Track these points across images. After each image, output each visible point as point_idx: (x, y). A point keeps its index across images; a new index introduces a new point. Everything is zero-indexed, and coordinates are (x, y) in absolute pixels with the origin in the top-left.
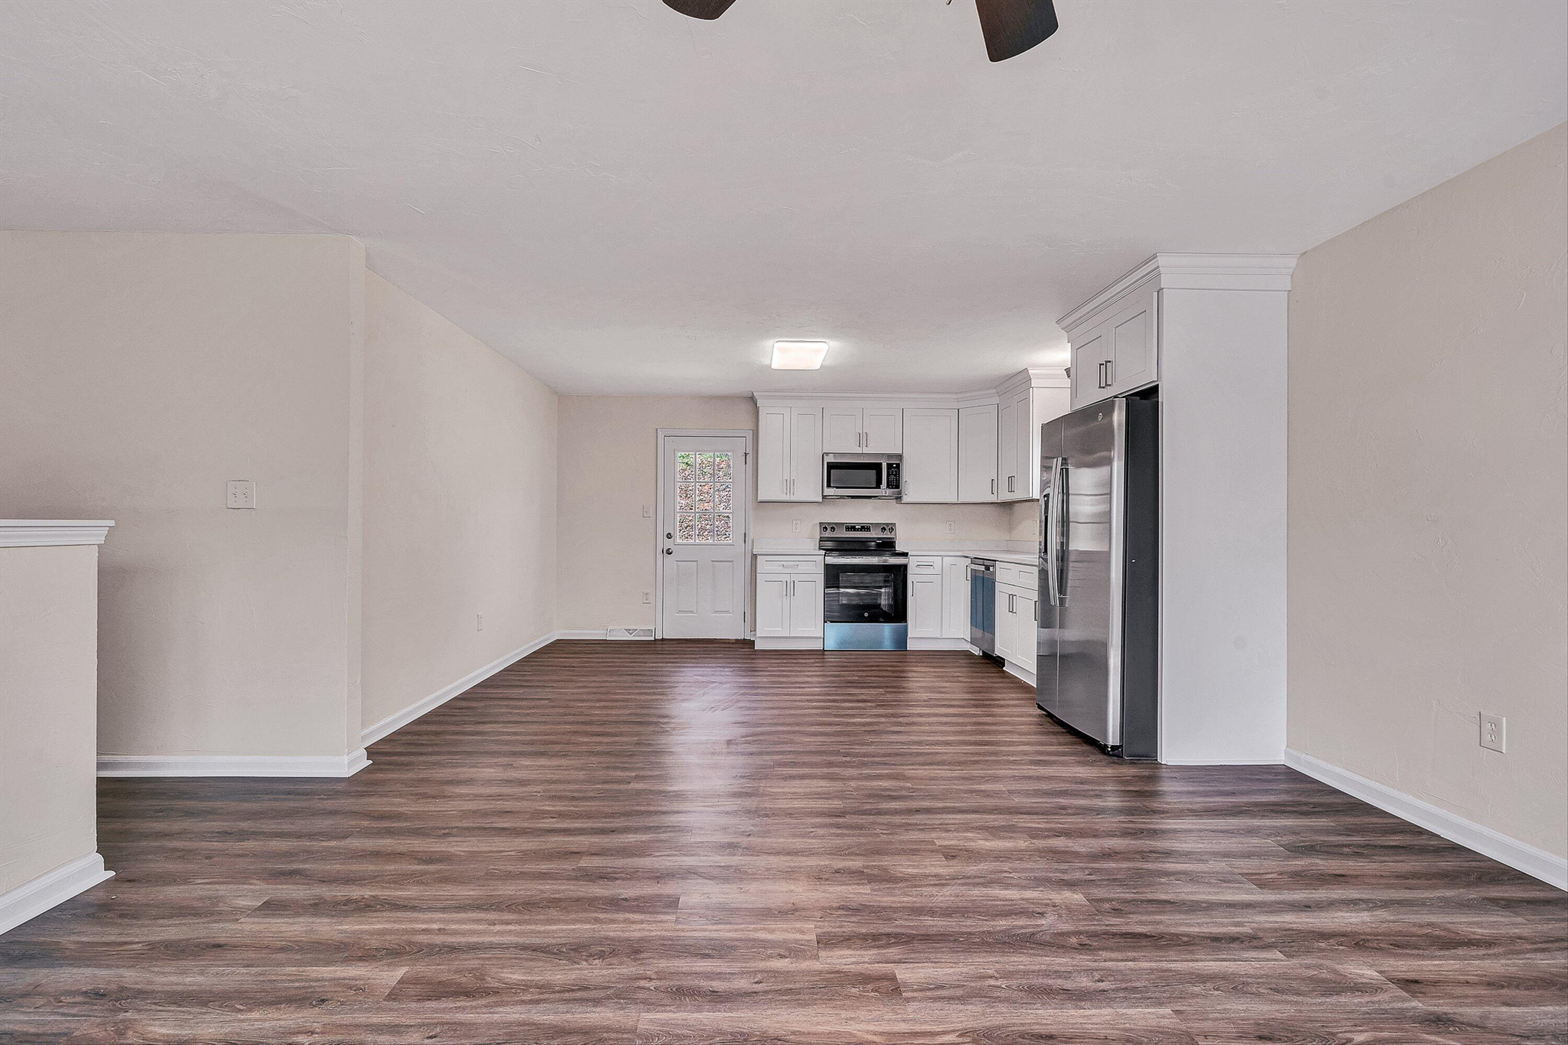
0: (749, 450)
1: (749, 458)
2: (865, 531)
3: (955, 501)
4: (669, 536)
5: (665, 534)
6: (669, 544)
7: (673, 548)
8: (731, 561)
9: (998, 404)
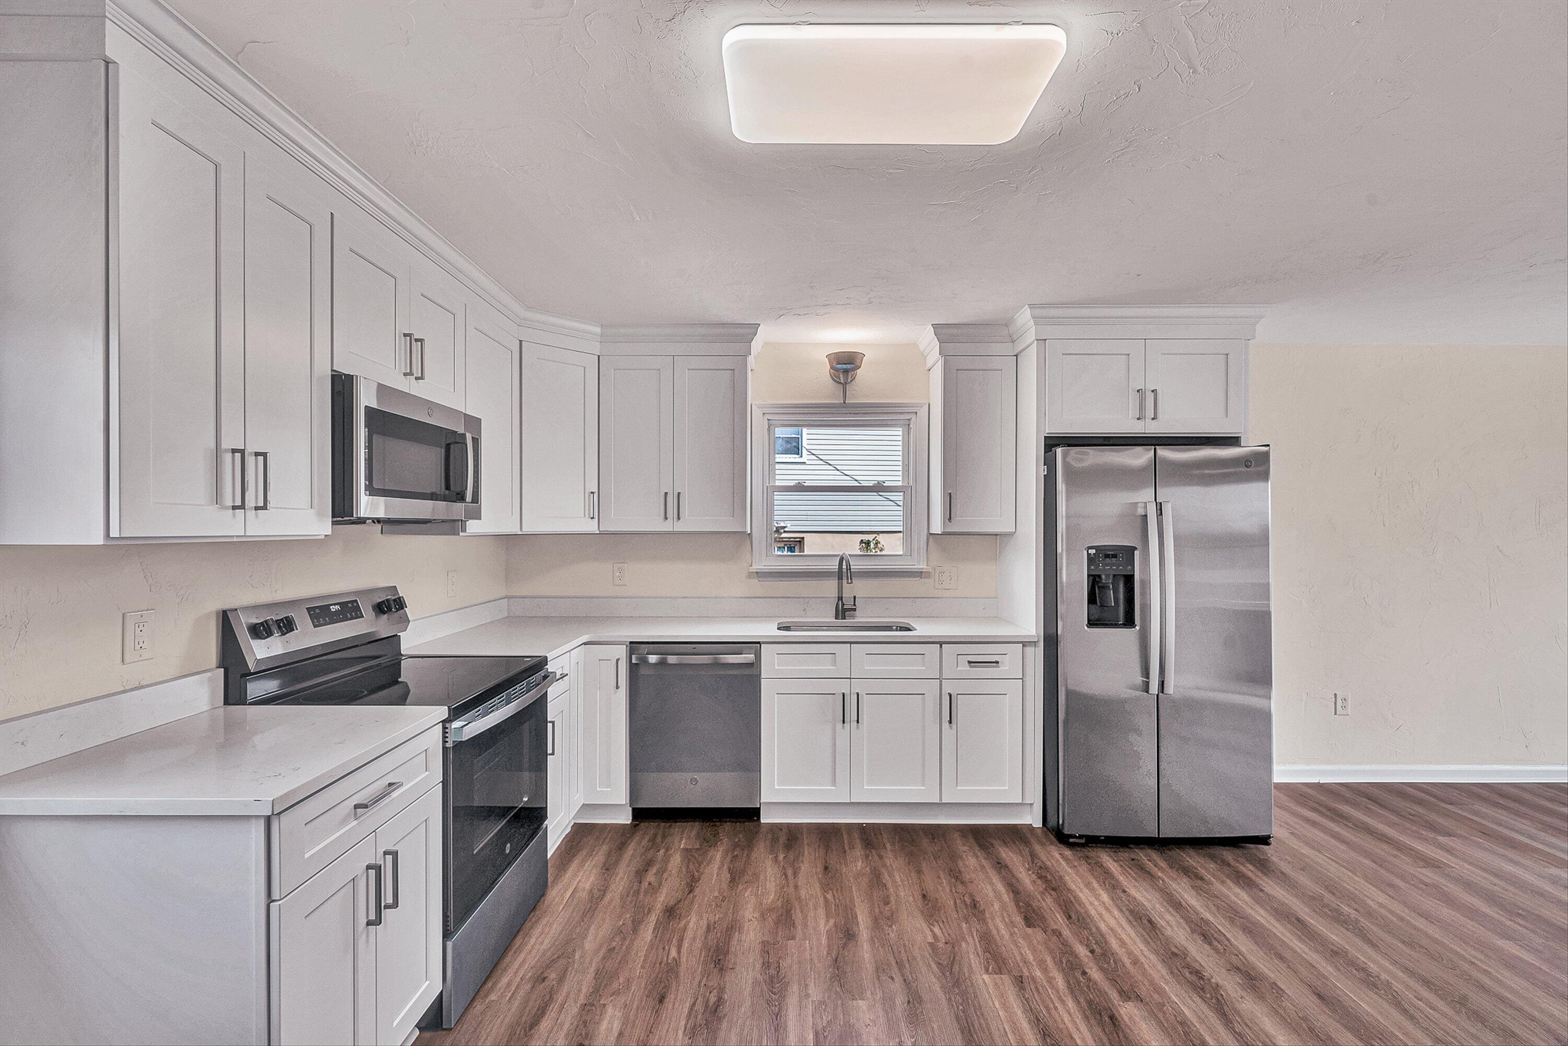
9: (599, 356)
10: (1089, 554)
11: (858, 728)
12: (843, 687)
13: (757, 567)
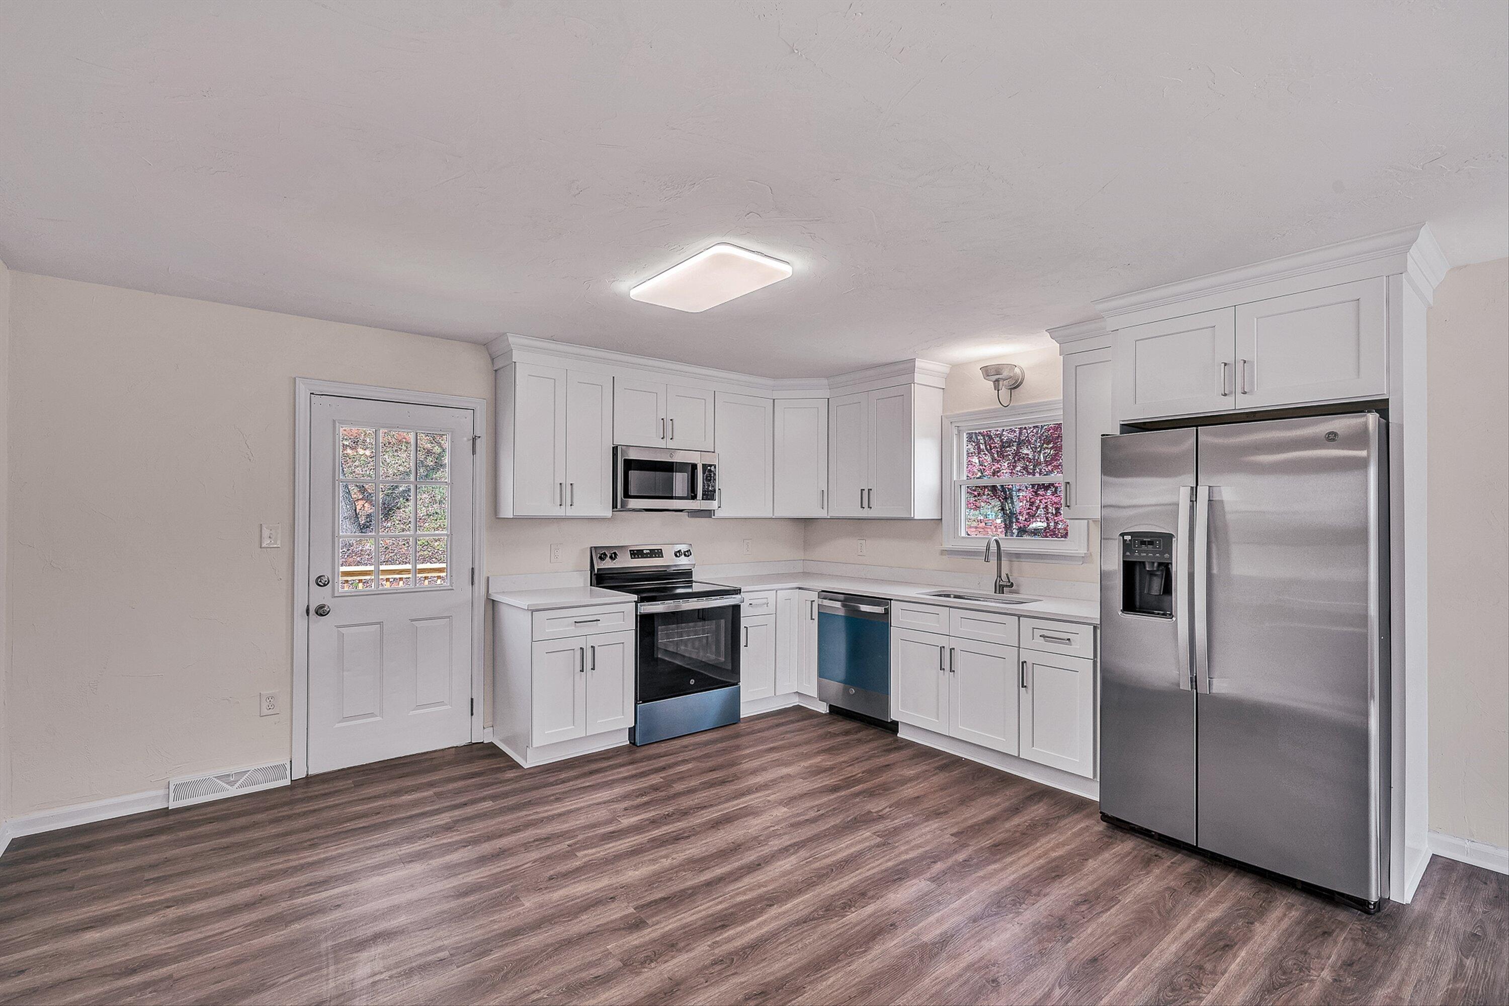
0: (482, 429)
1: (481, 445)
2: (656, 557)
3: (771, 515)
4: (321, 582)
5: (313, 578)
6: (320, 596)
7: (328, 602)
8: (448, 617)
9: (828, 399)
10: (1124, 541)
11: (954, 676)
12: (943, 641)
13: (947, 546)
